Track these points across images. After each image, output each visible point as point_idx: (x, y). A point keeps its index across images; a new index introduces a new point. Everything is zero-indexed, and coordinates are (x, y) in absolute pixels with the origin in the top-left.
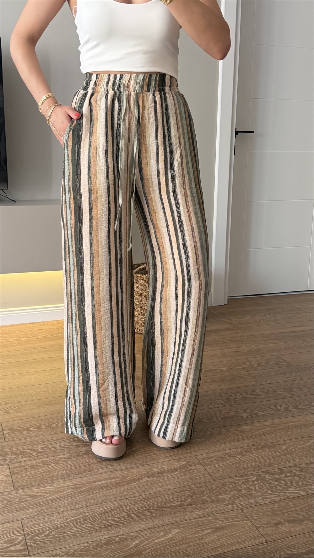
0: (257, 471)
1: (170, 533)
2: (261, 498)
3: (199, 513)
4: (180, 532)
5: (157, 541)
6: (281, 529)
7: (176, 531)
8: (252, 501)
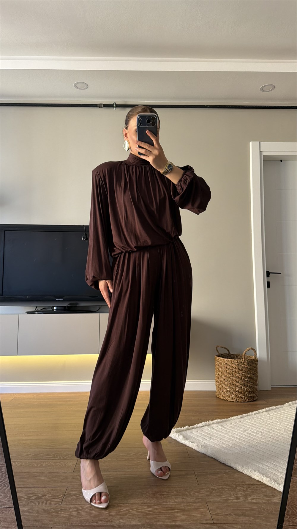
0: (232, 484)
1: (151, 508)
2: (225, 499)
3: (176, 500)
4: (158, 508)
5: (140, 510)
6: (228, 518)
7: (156, 507)
8: (218, 499)
